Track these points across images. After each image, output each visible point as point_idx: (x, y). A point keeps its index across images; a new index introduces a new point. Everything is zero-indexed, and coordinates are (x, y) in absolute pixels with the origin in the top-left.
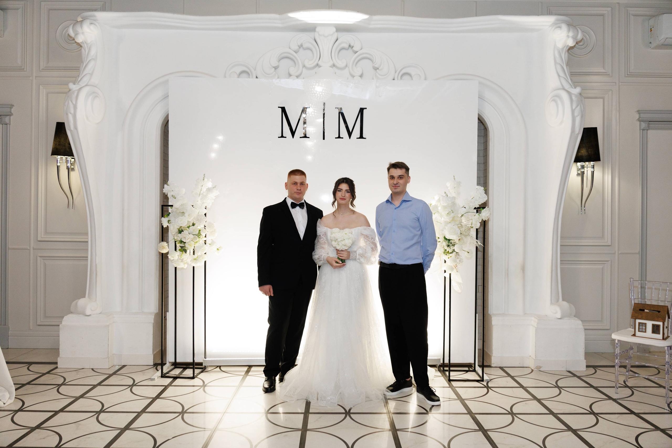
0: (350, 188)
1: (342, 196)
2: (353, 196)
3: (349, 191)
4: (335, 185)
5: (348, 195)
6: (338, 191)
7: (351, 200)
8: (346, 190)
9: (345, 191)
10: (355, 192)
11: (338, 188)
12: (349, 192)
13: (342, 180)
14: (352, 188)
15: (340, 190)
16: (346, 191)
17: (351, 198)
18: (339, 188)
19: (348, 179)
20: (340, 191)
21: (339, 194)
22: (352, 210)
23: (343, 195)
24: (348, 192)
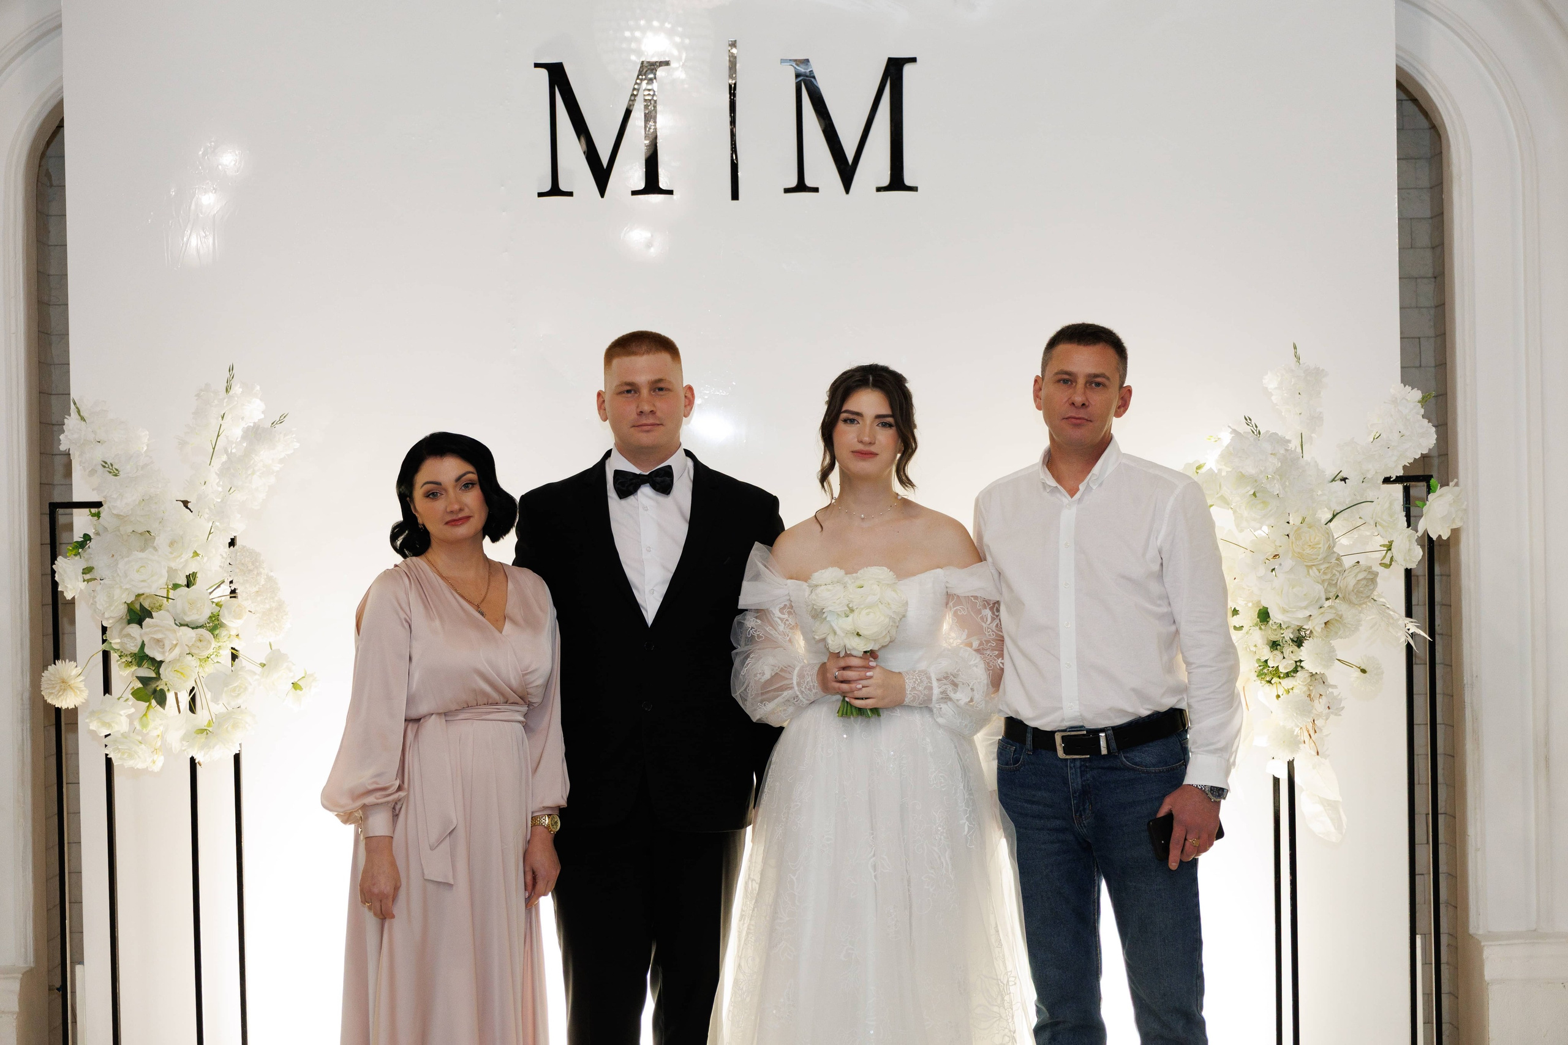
0: (892, 406)
1: (861, 442)
2: (907, 444)
3: (890, 420)
4: (827, 399)
5: (885, 438)
6: (845, 421)
7: (899, 455)
8: (878, 417)
9: (872, 422)
10: (915, 426)
11: (844, 409)
12: (890, 426)
13: (857, 377)
14: (901, 409)
15: (854, 418)
16: (878, 421)
17: (899, 453)
18: (847, 411)
19: (885, 369)
20: (852, 421)
21: (847, 435)
22: (906, 503)
23: (866, 439)
24: (885, 425)
